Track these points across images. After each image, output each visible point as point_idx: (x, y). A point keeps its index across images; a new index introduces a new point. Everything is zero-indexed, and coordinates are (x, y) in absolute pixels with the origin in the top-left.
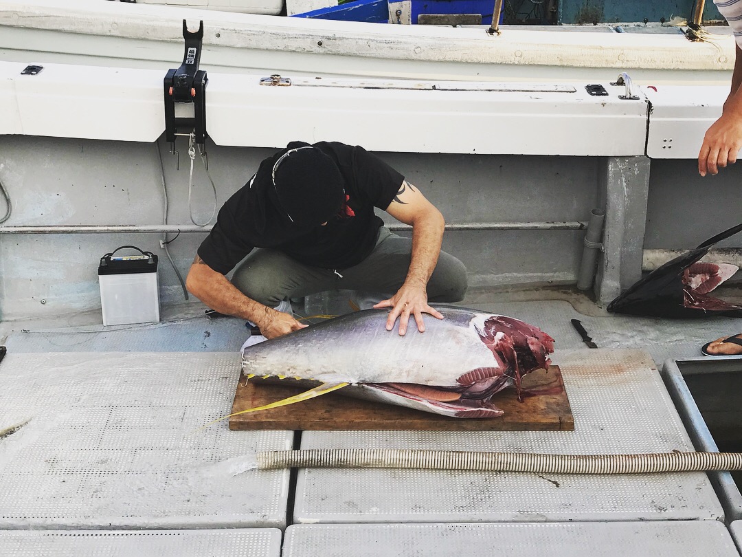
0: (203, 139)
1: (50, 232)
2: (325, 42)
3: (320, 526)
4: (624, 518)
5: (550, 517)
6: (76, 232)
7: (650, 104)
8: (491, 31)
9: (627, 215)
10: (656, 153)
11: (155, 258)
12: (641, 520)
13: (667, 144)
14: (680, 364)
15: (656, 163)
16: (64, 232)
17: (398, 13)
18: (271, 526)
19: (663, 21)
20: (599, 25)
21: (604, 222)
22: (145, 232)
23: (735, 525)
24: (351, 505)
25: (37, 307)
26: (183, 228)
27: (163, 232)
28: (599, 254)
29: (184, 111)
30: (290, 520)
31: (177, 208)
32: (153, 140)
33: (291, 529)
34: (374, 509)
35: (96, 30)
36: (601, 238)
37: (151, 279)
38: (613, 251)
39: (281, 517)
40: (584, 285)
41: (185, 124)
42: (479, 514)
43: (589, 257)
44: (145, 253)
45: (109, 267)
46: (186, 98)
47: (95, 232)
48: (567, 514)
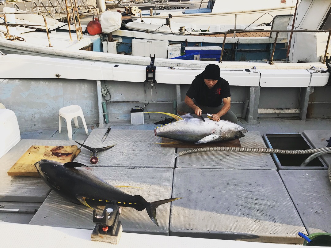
0: (155, 82)
1: (120, 103)
2: (179, 65)
3: (182, 168)
4: (253, 169)
5: (235, 168)
6: (126, 103)
7: (261, 74)
8: (220, 62)
9: (255, 100)
10: (261, 85)
11: (143, 109)
12: (257, 169)
13: (264, 83)
14: (267, 135)
15: (262, 88)
16: (123, 103)
17: (196, 58)
18: (171, 168)
19: (261, 60)
20: (245, 61)
21: (249, 102)
22: (141, 103)
23: (280, 171)
24: (189, 164)
25: (116, 120)
26: (149, 102)
27: (145, 103)
28: (248, 110)
29: (151, 75)
30: (175, 167)
31: (148, 98)
32: (143, 82)
33: (176, 169)
34: (195, 165)
35: (124, 62)
36: (248, 106)
37: (142, 114)
38: (251, 109)
39: (173, 166)
40: (244, 117)
41: (151, 78)
42: (219, 167)
43: (245, 110)
44: (141, 108)
45: (133, 111)
46: (151, 72)
47: (130, 103)
48: (240, 168)
